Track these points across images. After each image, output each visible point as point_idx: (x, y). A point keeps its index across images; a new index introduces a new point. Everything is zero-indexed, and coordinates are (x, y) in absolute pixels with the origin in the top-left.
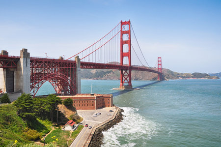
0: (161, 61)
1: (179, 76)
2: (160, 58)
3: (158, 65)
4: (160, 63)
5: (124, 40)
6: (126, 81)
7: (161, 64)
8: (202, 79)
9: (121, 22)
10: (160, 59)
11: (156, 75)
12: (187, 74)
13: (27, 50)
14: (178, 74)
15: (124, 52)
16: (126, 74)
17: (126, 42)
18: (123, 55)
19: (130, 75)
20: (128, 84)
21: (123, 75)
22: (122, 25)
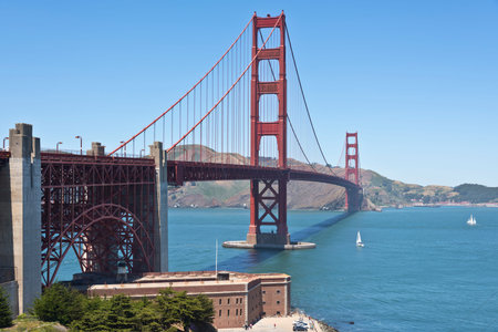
0: (356, 146)
1: (412, 196)
2: (355, 135)
3: (348, 157)
4: (352, 151)
5: (261, 79)
6: (268, 218)
7: (356, 157)
8: (489, 205)
9: (255, 18)
10: (352, 140)
11: (340, 191)
12: (438, 190)
13: (31, 127)
14: (407, 188)
15: (262, 120)
16: (268, 193)
17: (270, 88)
18: (259, 130)
19: (281, 198)
20: (275, 228)
21: (257, 197)
22: (256, 29)
